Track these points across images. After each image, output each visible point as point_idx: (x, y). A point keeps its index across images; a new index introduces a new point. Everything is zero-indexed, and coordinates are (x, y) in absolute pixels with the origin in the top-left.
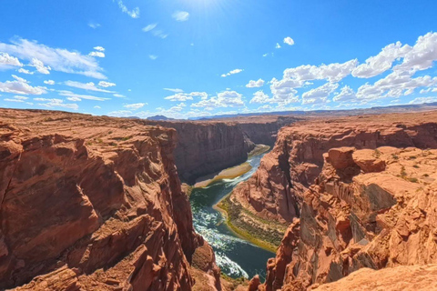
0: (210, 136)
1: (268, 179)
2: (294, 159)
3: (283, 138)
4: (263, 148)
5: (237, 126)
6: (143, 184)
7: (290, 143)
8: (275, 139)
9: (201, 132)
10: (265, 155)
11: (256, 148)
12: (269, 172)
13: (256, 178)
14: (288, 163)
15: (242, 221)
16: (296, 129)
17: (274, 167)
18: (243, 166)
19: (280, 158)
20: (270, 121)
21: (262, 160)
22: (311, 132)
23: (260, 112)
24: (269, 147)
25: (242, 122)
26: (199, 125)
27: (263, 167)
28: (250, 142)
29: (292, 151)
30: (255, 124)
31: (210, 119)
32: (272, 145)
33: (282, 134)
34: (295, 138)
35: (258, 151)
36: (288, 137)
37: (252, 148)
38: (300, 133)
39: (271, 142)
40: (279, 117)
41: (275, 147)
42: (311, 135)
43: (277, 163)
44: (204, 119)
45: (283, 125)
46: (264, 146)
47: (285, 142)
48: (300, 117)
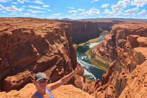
0: (85, 27)
1: (107, 44)
2: (118, 37)
3: (114, 29)
4: (106, 32)
5: (96, 23)
6: (57, 44)
7: (117, 31)
8: (111, 29)
9: (82, 25)
10: (107, 35)
11: (103, 32)
12: (108, 41)
13: (103, 43)
14: (115, 39)
15: (96, 59)
16: (120, 25)
17: (110, 40)
18: (98, 38)
19: (112, 37)
20: (110, 22)
21: (105, 37)
22: (125, 27)
23: (106, 18)
24: (109, 32)
25: (98, 21)
26: (81, 22)
27: (105, 39)
28: (101, 29)
29: (118, 34)
30: (103, 23)
31: (86, 20)
32: (110, 31)
33: (114, 27)
34: (119, 29)
35: (104, 33)
36: (116, 28)
37: (102, 32)
38: (121, 27)
39: (109, 30)
40: (114, 20)
41: (111, 32)
42: (125, 28)
43: (111, 39)
44: (83, 20)
45: (115, 23)
46: (106, 31)
47: (115, 30)
48: (122, 21)
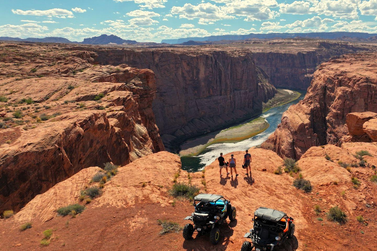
0: (202, 75)
1: (293, 144)
2: (336, 116)
3: (321, 82)
4: (291, 96)
5: (248, 58)
7: (333, 90)
8: (310, 80)
9: (187, 68)
10: (291, 107)
11: (277, 96)
12: (294, 133)
13: (274, 142)
14: (325, 121)
16: (346, 67)
17: (303, 126)
18: (256, 123)
19: (313, 114)
21: (285, 114)
22: (367, 74)
24: (299, 94)
25: (256, 49)
26: (183, 55)
27: (286, 125)
28: (267, 85)
29: (334, 103)
30: (278, 55)
31: (202, 44)
33: (321, 75)
34: (340, 84)
35: (281, 100)
36: (329, 80)
37: (271, 95)
38: (350, 75)
39: (301, 86)
40: (323, 44)
41: (307, 96)
42: (367, 80)
43: (307, 121)
44: (191, 42)
46: (290, 92)
47: (325, 88)
